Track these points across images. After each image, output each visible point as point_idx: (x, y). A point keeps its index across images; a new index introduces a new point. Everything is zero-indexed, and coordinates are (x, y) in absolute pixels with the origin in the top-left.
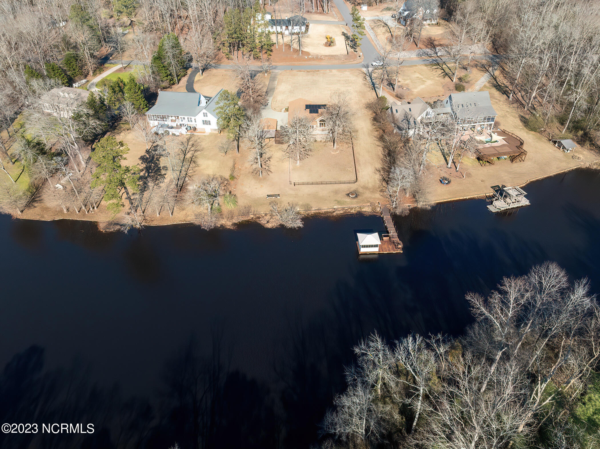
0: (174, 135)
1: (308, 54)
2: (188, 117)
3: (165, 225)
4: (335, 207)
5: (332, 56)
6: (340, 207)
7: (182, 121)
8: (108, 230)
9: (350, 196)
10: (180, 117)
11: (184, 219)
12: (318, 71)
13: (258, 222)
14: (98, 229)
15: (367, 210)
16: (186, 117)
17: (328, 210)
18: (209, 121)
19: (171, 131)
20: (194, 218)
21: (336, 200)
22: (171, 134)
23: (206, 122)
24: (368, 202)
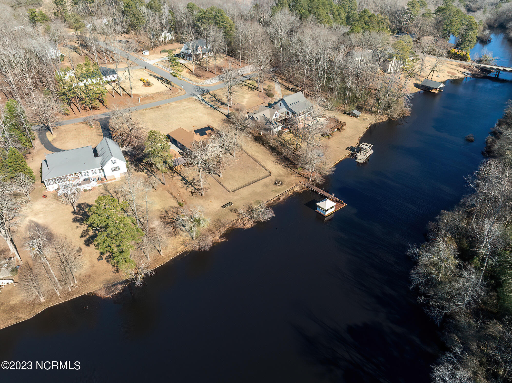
0: (85, 190)
1: (137, 95)
2: (92, 170)
3: (164, 263)
4: (277, 195)
5: (159, 93)
6: (279, 194)
7: (85, 175)
8: (114, 293)
9: (278, 184)
10: (83, 172)
11: (175, 251)
12: (160, 106)
13: (236, 227)
14: (100, 297)
15: (297, 189)
16: (89, 171)
17: (275, 199)
18: (118, 167)
19: (82, 188)
20: (183, 247)
21: (272, 191)
22: (82, 190)
23: (116, 169)
24: (293, 184)
